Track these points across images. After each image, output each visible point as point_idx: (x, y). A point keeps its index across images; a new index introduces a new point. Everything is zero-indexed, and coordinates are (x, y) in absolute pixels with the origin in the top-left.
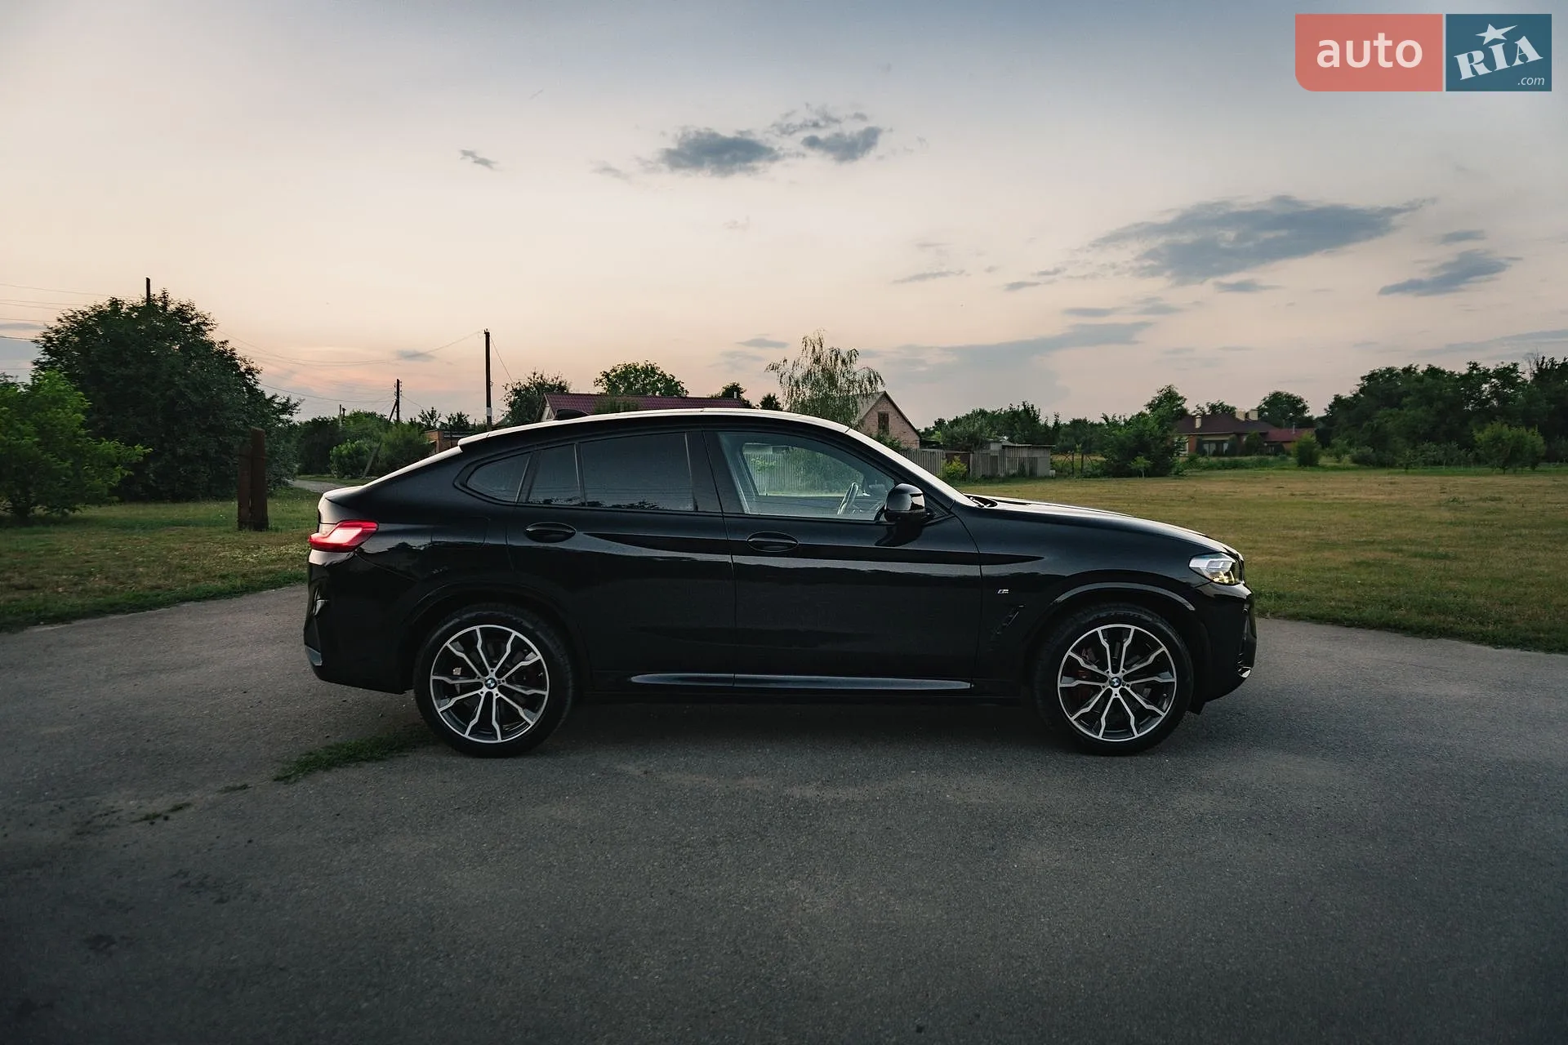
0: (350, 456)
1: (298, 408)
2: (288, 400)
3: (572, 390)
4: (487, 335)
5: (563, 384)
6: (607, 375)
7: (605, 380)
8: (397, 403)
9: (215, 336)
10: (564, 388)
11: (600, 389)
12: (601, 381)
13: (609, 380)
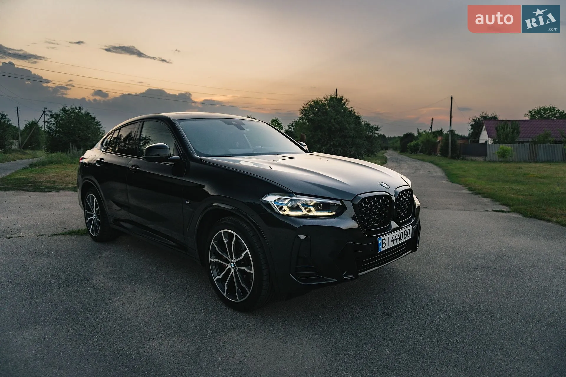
0: (414, 146)
1: (381, 129)
2: (378, 126)
3: (499, 119)
4: (452, 98)
5: (496, 116)
6: (530, 112)
7: (529, 114)
8: (431, 127)
9: (349, 106)
10: (496, 118)
11: (527, 118)
12: (527, 115)
13: (531, 114)
